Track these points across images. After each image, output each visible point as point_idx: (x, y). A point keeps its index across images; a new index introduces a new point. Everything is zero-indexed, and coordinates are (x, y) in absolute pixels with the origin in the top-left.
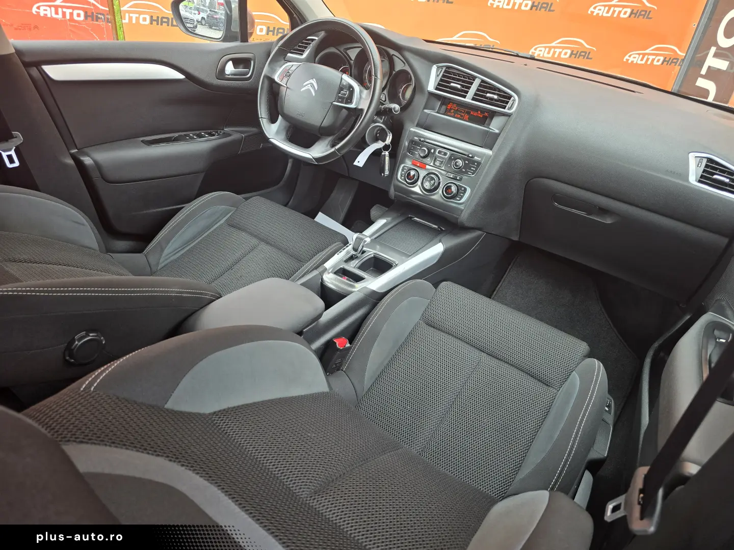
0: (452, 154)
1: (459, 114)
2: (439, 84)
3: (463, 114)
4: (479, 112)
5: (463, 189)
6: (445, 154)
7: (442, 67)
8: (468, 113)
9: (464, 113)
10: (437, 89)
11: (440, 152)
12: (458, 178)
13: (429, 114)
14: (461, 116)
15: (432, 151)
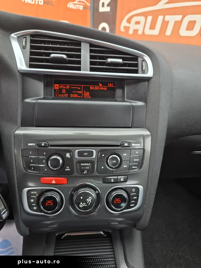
0: (102, 151)
1: (76, 93)
2: (31, 60)
3: (80, 92)
4: (101, 85)
5: (134, 190)
6: (91, 154)
7: (24, 36)
8: (87, 89)
9: (80, 90)
10: (31, 66)
11: (80, 154)
12: (122, 180)
13: (34, 104)
14: (79, 95)
15: (68, 155)
